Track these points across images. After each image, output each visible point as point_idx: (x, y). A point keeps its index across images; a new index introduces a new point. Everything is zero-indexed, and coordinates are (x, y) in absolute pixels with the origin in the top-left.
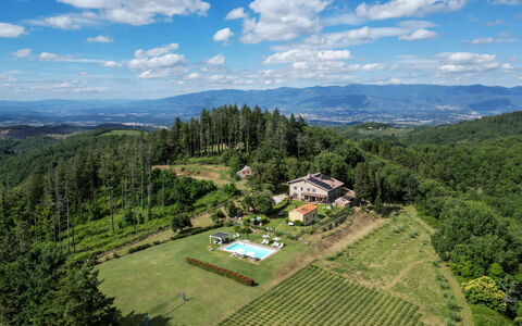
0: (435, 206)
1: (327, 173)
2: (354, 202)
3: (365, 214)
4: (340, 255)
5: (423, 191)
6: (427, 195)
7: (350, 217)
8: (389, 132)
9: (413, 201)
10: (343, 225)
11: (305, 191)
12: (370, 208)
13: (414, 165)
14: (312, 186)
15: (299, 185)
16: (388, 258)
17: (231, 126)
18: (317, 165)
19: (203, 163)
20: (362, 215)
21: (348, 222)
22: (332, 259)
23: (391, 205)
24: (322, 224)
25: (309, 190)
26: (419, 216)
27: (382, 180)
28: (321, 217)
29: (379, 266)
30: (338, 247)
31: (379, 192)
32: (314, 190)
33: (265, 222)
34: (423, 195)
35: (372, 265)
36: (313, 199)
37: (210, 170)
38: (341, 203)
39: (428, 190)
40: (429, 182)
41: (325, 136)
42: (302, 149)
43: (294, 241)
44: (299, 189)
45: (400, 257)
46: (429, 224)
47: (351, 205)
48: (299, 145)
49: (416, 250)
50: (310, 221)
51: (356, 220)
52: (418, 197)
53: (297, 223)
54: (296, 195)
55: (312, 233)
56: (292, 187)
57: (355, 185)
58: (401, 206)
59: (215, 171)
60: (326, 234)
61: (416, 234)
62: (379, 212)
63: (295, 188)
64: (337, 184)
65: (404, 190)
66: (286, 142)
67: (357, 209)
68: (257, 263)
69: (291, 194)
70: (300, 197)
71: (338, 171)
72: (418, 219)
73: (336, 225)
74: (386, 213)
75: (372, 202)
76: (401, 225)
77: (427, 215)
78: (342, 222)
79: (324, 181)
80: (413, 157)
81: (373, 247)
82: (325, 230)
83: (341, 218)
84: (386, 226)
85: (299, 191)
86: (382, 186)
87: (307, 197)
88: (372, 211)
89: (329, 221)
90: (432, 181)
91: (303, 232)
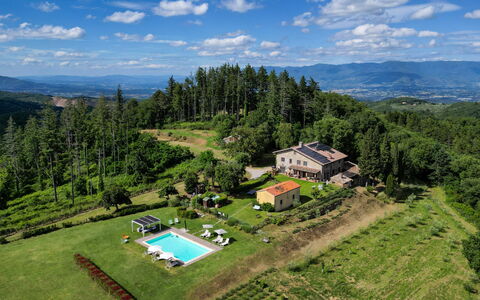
0: (472, 189)
1: (327, 143)
2: (357, 181)
3: (372, 197)
4: (313, 261)
5: (456, 170)
6: (461, 175)
7: (347, 201)
8: (424, 107)
9: (442, 181)
10: (335, 213)
11: (294, 163)
12: (381, 189)
13: (447, 139)
14: (303, 158)
15: (287, 155)
16: (390, 272)
17: (227, 88)
18: (316, 132)
19: (194, 128)
20: (365, 199)
21: (343, 208)
22: (297, 270)
23: (411, 186)
24: (303, 210)
25: (299, 162)
26: (448, 202)
27: (401, 153)
28: (304, 199)
29: (372, 287)
30: (316, 247)
31: (395, 169)
32: (305, 163)
33: (223, 203)
34: (456, 174)
35: (361, 285)
36: (303, 174)
37: (199, 136)
38: (339, 181)
39: (463, 169)
40: (465, 158)
41: (340, 103)
42: (308, 115)
43: (249, 235)
44: (287, 160)
45: (410, 270)
46: (463, 215)
47: (353, 185)
48: (306, 111)
49: (439, 258)
50: (285, 205)
51: (355, 206)
52: (449, 177)
53: (266, 207)
54: (283, 168)
55: (281, 223)
56: (279, 157)
57: (360, 159)
58: (425, 187)
59: (203, 138)
60: (303, 225)
61: (441, 230)
62: (391, 195)
63: (283, 159)
64: (338, 156)
65: (431, 167)
66: (290, 107)
67: (360, 190)
68: (173, 272)
69: (278, 167)
70: (287, 170)
71: (342, 140)
72: (447, 207)
73: (323, 213)
74: (401, 196)
75: (384, 181)
76: (420, 216)
77: (460, 201)
78: (333, 207)
79: (320, 152)
80: (447, 131)
81: (371, 249)
82: (303, 220)
83: (333, 202)
84: (399, 215)
85: (287, 164)
86: (399, 161)
87: (296, 171)
88: (381, 194)
89: (315, 205)
90: (469, 157)
91: (268, 222)
